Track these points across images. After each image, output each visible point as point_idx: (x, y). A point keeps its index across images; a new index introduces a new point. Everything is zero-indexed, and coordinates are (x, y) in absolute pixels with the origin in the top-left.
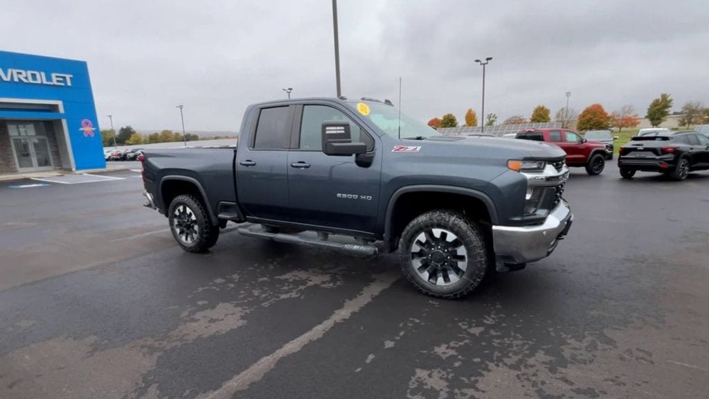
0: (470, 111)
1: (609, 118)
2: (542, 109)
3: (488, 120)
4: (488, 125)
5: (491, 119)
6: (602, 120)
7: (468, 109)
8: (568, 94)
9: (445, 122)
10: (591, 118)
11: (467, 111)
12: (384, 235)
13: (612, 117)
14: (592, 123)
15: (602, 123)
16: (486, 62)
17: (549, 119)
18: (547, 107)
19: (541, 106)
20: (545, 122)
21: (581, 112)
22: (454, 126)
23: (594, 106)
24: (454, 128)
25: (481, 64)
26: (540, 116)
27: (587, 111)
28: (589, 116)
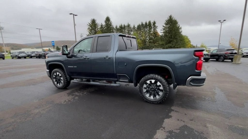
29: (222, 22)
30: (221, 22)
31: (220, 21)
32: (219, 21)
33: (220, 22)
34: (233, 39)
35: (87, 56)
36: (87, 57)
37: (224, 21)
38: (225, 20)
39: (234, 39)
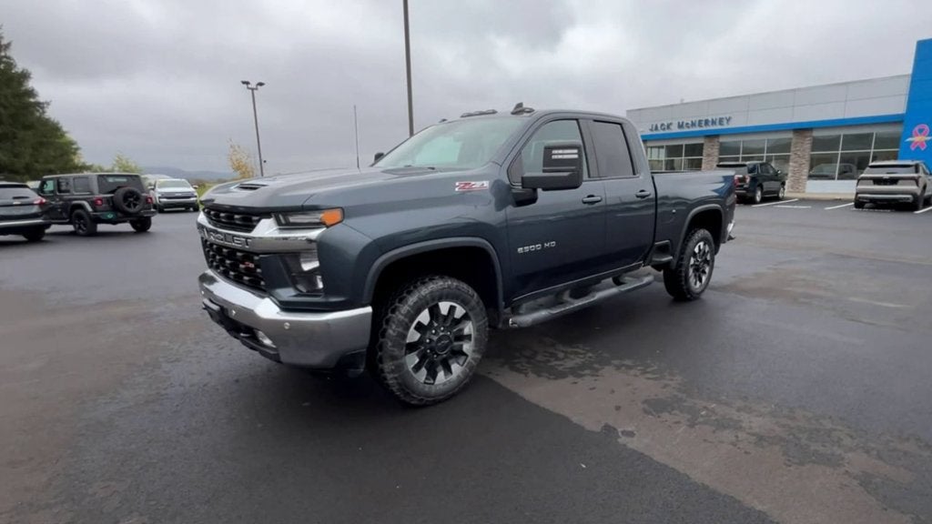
29: (253, 89)
30: (250, 86)
31: (247, 83)
32: (244, 83)
33: (245, 86)
34: (237, 148)
35: (591, 194)
36: (592, 196)
37: (259, 87)
38: (261, 84)
39: (239, 147)
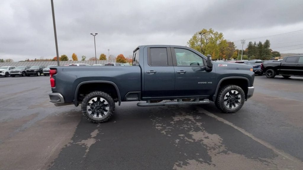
0: (74, 54)
1: (126, 59)
2: (103, 55)
3: (82, 58)
4: (83, 60)
5: (84, 58)
6: (124, 60)
7: (73, 53)
8: (109, 50)
9: (63, 58)
10: (120, 59)
11: (72, 54)
12: (214, 95)
13: (127, 59)
14: (121, 61)
15: (124, 61)
16: (95, 35)
17: (106, 59)
18: (105, 54)
19: (103, 54)
20: (105, 60)
21: (117, 57)
22: (67, 60)
23: (120, 55)
24: (66, 61)
25: (93, 36)
26: (103, 57)
27: (119, 57)
28: (119, 58)
